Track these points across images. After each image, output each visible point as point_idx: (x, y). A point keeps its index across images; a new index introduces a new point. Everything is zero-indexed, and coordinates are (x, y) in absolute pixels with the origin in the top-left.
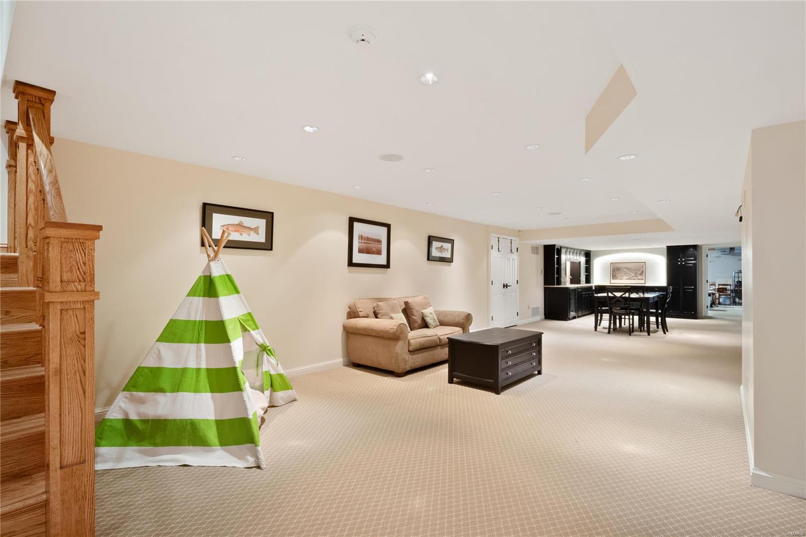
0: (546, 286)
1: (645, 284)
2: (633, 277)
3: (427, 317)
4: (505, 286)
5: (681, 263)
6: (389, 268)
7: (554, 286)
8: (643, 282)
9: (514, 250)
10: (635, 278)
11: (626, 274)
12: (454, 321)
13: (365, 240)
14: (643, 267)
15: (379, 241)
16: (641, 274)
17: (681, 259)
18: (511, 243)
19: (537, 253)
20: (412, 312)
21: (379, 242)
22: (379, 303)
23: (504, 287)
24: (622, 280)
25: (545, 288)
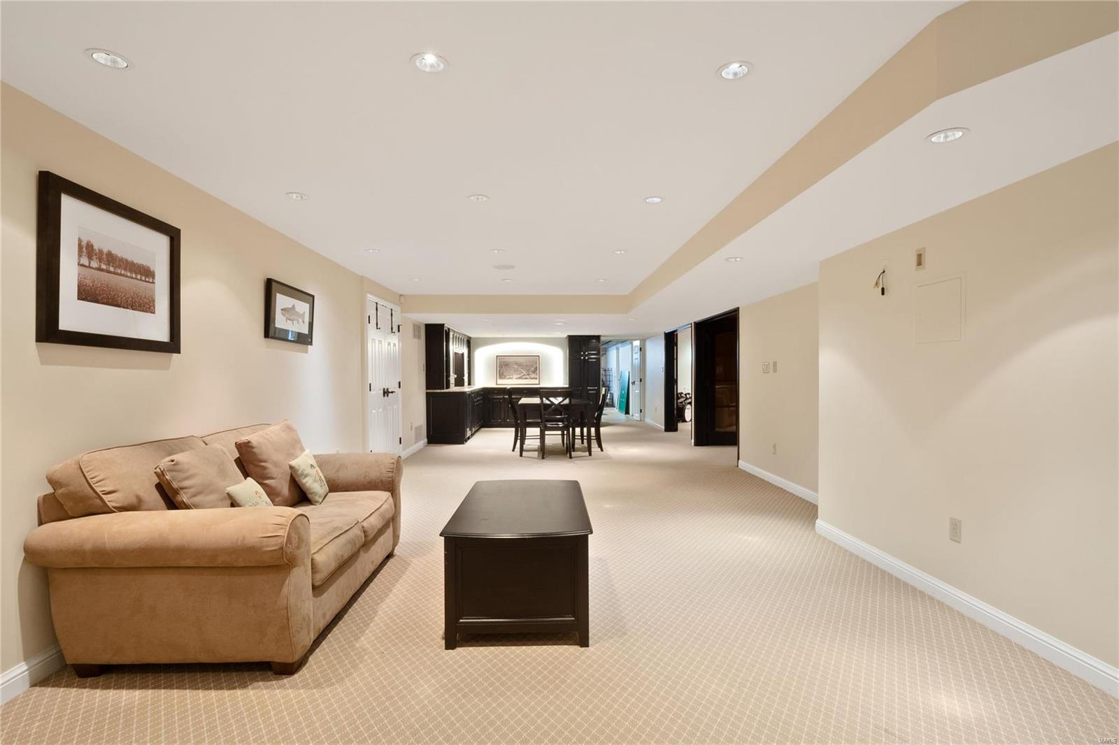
0: (429, 391)
1: (539, 384)
2: (524, 375)
3: (306, 476)
4: (386, 393)
5: (584, 358)
6: (179, 352)
7: (442, 391)
8: (537, 381)
9: (395, 329)
10: (528, 377)
11: (516, 371)
12: (365, 477)
13: (100, 260)
14: (536, 363)
15: (147, 273)
16: (534, 372)
17: (584, 353)
18: (392, 315)
19: (419, 337)
20: (265, 468)
21: (147, 276)
22: (175, 457)
23: (384, 396)
24: (511, 380)
25: (427, 393)
